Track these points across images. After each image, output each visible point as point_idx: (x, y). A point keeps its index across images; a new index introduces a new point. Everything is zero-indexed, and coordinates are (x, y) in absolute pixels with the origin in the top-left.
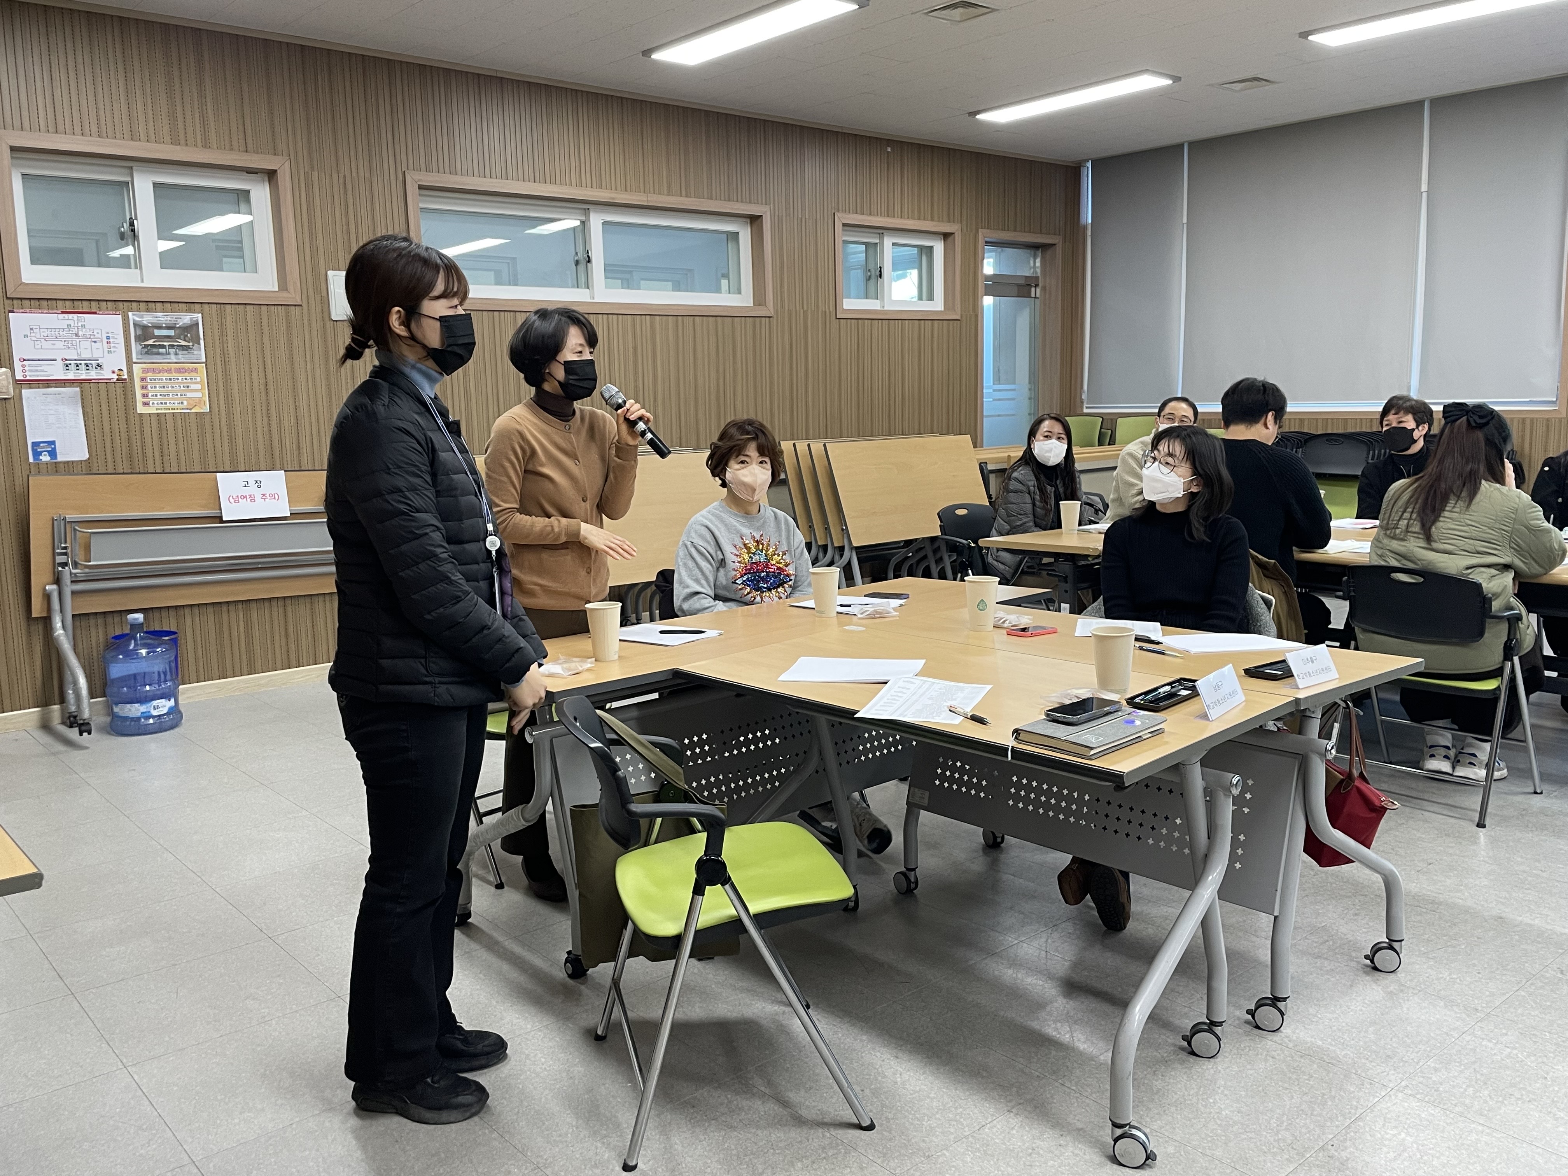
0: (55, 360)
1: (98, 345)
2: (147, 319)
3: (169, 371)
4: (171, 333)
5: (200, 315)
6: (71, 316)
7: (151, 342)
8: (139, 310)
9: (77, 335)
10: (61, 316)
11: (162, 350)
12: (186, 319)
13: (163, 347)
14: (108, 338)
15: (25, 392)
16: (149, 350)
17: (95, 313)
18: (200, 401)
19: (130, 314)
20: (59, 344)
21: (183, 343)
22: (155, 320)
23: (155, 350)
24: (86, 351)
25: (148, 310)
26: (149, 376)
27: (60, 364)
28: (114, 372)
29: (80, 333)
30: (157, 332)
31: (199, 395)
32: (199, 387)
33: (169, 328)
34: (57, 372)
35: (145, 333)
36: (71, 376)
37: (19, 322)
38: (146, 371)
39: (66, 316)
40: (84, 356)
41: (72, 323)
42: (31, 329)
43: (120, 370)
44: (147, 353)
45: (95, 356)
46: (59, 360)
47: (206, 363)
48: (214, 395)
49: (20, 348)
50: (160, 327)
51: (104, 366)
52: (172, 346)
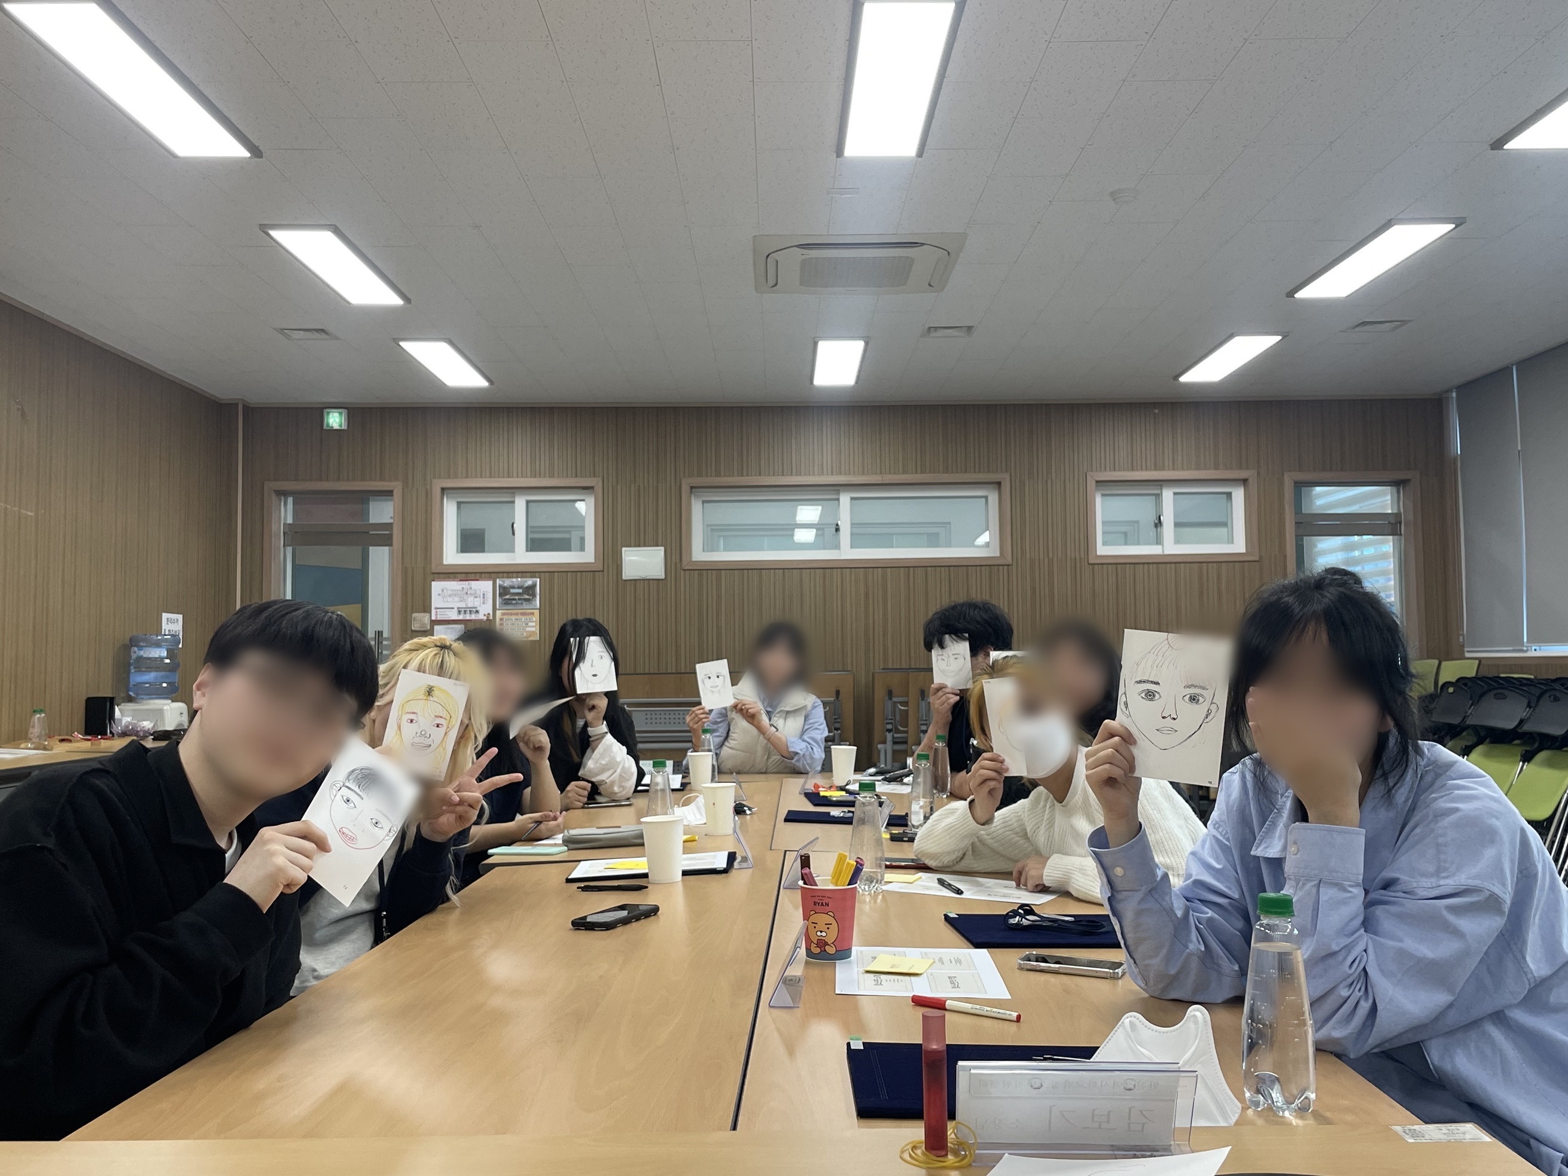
0: (453, 608)
1: (478, 599)
2: (507, 583)
3: (517, 614)
4: (520, 591)
5: (538, 580)
6: (464, 582)
7: (508, 597)
8: (503, 577)
9: (467, 593)
10: (459, 583)
11: (514, 602)
12: (529, 582)
13: (515, 599)
14: (484, 595)
15: (436, 627)
16: (507, 602)
17: (478, 580)
18: (534, 633)
19: (498, 580)
20: (457, 599)
21: (527, 597)
22: (511, 584)
23: (510, 602)
24: (471, 602)
25: (508, 577)
26: (505, 617)
27: (456, 610)
28: (485, 615)
29: (469, 592)
30: (512, 591)
31: (534, 629)
32: (534, 624)
33: (519, 588)
34: (453, 615)
35: (504, 591)
36: (461, 617)
37: (437, 586)
38: (503, 614)
39: (462, 582)
40: (469, 606)
41: (464, 586)
42: (443, 591)
43: (489, 614)
44: (505, 604)
45: (475, 606)
46: (456, 609)
47: (540, 609)
48: (543, 630)
49: (436, 602)
50: (513, 588)
51: (480, 612)
52: (519, 599)
